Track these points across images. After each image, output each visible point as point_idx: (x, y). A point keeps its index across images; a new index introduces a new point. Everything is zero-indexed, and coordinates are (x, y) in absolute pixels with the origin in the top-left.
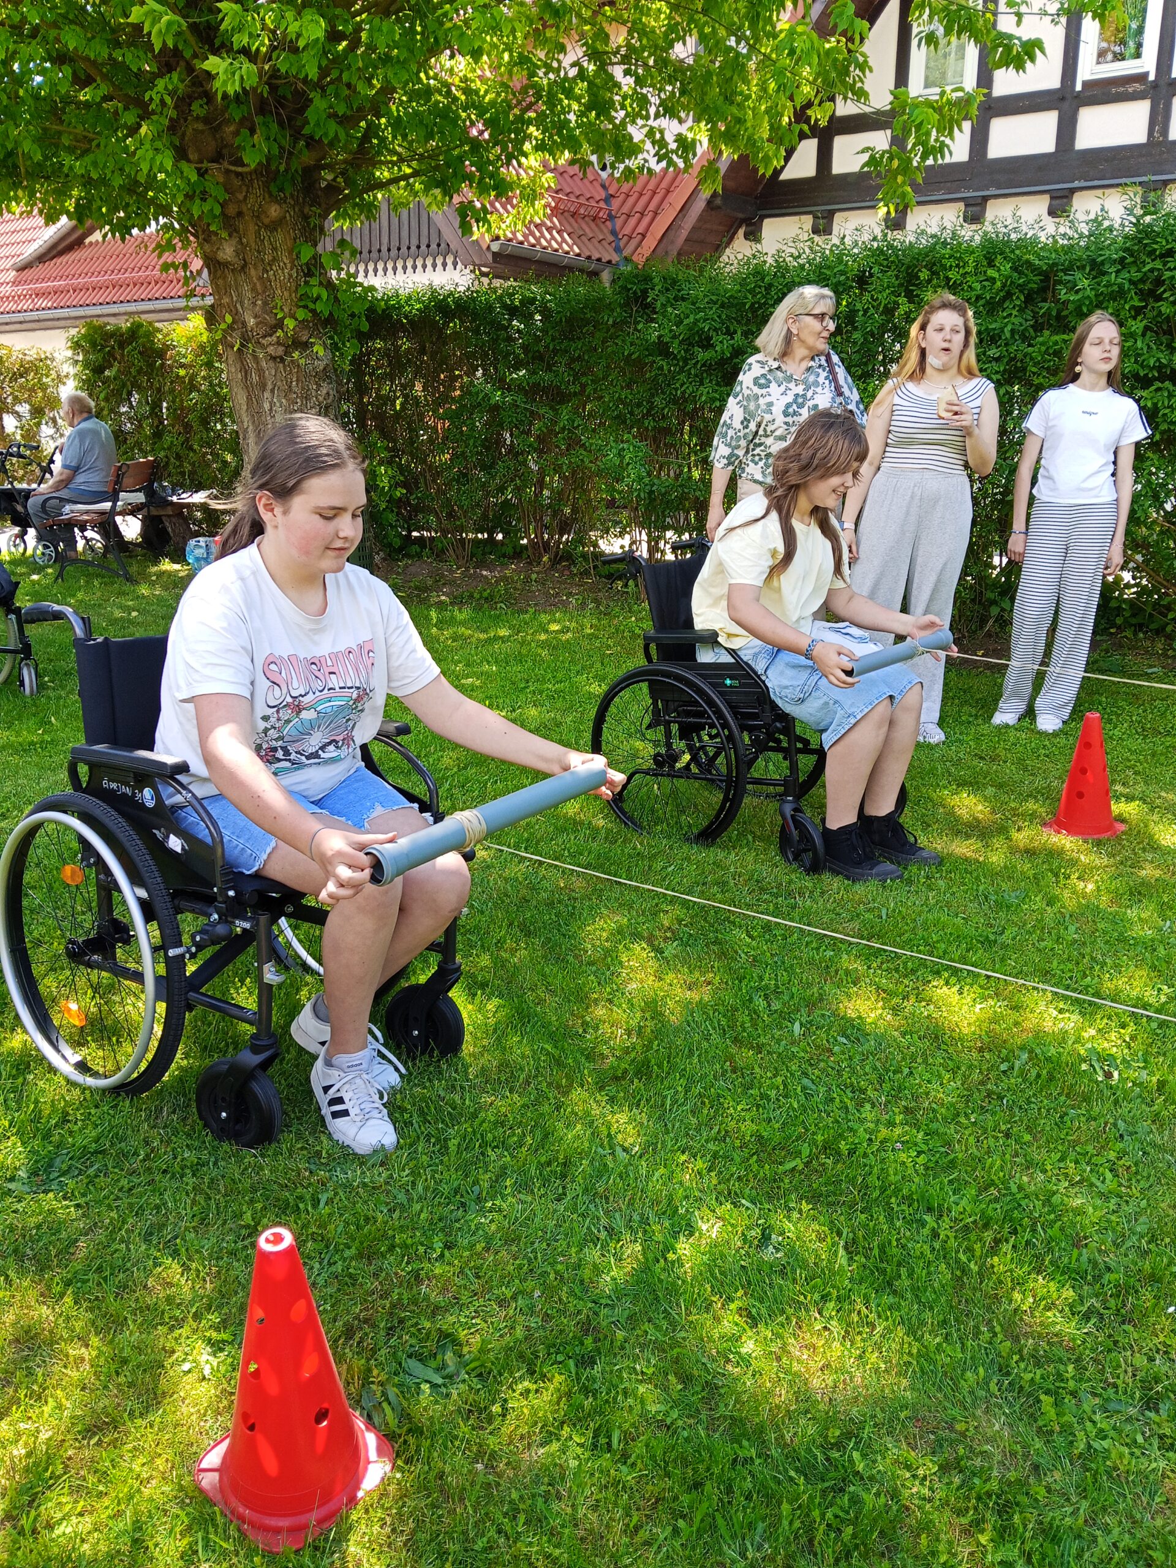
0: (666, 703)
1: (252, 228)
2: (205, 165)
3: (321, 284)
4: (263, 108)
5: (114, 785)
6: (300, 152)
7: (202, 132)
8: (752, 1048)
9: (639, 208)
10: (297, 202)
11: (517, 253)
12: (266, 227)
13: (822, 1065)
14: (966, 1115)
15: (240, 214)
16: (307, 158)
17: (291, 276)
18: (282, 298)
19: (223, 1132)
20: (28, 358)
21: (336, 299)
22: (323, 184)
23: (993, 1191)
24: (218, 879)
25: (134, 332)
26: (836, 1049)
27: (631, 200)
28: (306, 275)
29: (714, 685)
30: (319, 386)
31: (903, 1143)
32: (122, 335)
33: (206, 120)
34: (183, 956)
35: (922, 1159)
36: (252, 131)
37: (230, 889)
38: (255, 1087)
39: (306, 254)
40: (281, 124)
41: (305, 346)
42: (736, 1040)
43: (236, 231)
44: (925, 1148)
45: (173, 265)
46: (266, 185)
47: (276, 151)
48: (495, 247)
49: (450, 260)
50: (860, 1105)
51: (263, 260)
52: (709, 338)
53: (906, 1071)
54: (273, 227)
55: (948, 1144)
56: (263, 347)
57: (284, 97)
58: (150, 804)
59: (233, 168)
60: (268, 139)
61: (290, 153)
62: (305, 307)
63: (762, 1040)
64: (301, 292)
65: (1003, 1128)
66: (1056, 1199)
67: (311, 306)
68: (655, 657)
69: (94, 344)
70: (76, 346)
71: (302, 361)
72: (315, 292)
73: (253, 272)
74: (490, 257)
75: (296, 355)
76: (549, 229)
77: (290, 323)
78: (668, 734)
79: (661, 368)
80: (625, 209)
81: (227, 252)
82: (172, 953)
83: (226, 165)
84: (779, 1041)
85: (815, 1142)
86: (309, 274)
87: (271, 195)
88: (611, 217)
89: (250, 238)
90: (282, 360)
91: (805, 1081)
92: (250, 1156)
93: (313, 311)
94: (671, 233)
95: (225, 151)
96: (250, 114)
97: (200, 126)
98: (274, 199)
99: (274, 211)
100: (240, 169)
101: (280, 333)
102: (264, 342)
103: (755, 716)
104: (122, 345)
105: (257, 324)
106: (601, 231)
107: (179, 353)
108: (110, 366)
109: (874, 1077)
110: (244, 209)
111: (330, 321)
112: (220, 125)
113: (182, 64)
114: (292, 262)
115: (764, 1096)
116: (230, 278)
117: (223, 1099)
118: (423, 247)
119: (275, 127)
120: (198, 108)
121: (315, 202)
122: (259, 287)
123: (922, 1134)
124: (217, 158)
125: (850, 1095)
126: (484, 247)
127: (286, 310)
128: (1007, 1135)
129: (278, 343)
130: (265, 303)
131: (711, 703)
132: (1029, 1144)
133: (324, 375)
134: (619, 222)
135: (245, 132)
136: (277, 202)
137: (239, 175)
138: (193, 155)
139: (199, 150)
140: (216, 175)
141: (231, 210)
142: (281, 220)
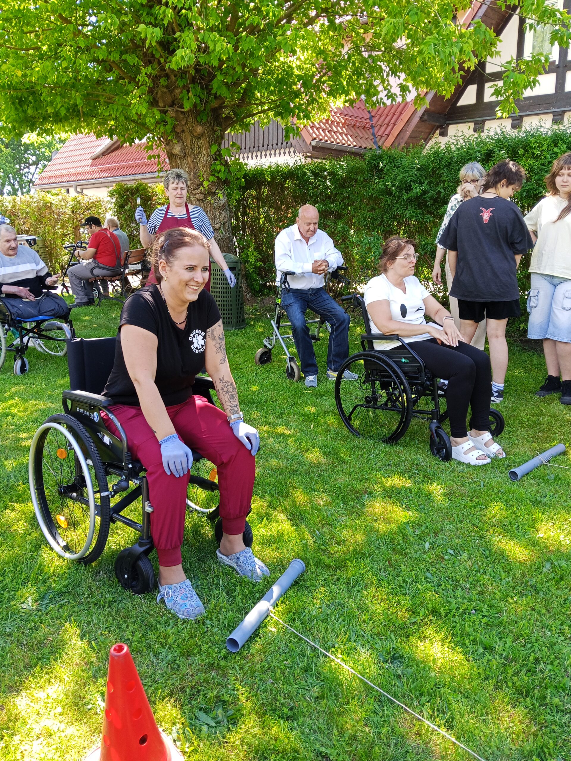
0: (372, 370)
1: (189, 137)
2: (167, 108)
3: (222, 164)
4: (193, 80)
5: (81, 410)
6: (211, 101)
7: (165, 93)
8: (402, 555)
9: (386, 122)
10: (210, 125)
11: (324, 146)
12: (196, 137)
13: (438, 566)
14: (512, 597)
15: (183, 131)
16: (215, 104)
17: (207, 160)
18: (203, 171)
19: (126, 585)
20: (91, 201)
21: (229, 171)
22: (224, 116)
23: (521, 640)
24: (124, 459)
25: (137, 189)
26: (446, 558)
27: (382, 118)
28: (214, 160)
29: (396, 362)
30: (220, 213)
31: (476, 610)
32: (133, 190)
33: (167, 87)
34: (108, 496)
35: (484, 620)
36: (188, 92)
37: (129, 464)
38: (140, 563)
39: (214, 149)
40: (202, 88)
41: (214, 194)
42: (394, 550)
43: (181, 139)
44: (487, 614)
45: (153, 156)
46: (196, 117)
47: (198, 102)
48: (314, 143)
49: (292, 150)
50: (455, 589)
51: (194, 153)
52: (411, 186)
53: (482, 571)
54: (199, 137)
55: (500, 612)
56: (194, 195)
57: (203, 75)
58: (97, 420)
59: (180, 109)
60: (195, 95)
61: (207, 102)
62: (214, 175)
63: (407, 551)
64: (212, 168)
65: (531, 605)
66: (556, 647)
67: (217, 175)
68: (367, 348)
69: (119, 194)
70: (112, 195)
71: (212, 202)
72: (218, 168)
73: (189, 159)
74: (311, 148)
75: (209, 198)
76: (340, 134)
77: (206, 183)
78: (373, 387)
79: (387, 201)
80: (379, 123)
81: (177, 149)
82: (103, 494)
83: (176, 108)
84: (416, 552)
85: (427, 608)
86: (216, 159)
87: (198, 122)
88: (372, 127)
89: (188, 143)
90: (203, 201)
91: (428, 574)
92: (138, 598)
93: (218, 177)
94: (402, 134)
95: (176, 102)
96: (187, 83)
97: (164, 90)
98: (200, 124)
99: (199, 129)
100: (183, 110)
101: (201, 188)
102: (194, 192)
103: (417, 378)
104: (132, 194)
105: (191, 184)
106: (367, 134)
107: (159, 198)
108: (127, 205)
109: (464, 573)
110: (185, 128)
111: (226, 182)
112: (173, 90)
113: (156, 61)
114: (208, 154)
115: (404, 581)
116: (179, 162)
117: (126, 569)
118: (279, 144)
119: (199, 89)
120: (163, 82)
121: (220, 124)
122: (192, 166)
123: (486, 606)
124: (172, 105)
125: (451, 583)
126: (308, 143)
127: (205, 177)
128: (533, 609)
129: (201, 193)
130: (195, 174)
131: (394, 371)
132: (544, 615)
133: (223, 208)
134: (376, 129)
135: (185, 92)
136: (201, 125)
137: (182, 112)
138: (161, 104)
139: (164, 101)
140: (171, 113)
141: (179, 129)
142: (202, 134)
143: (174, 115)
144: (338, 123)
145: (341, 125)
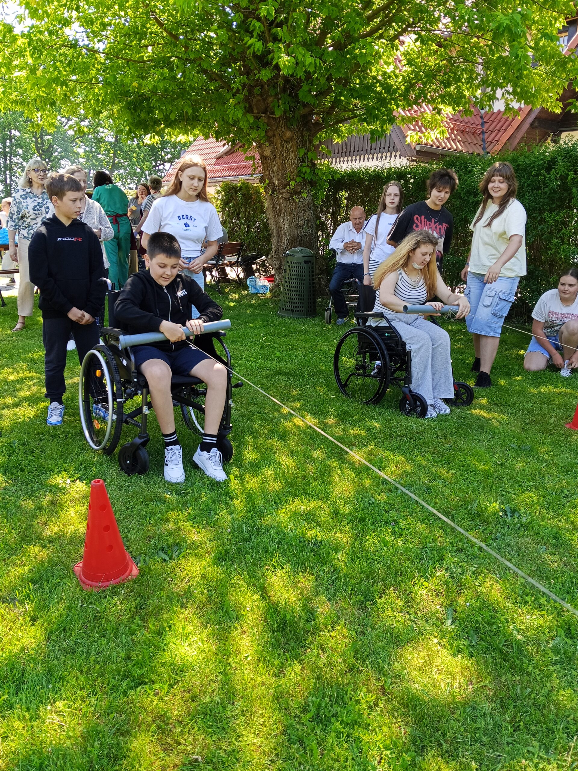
1: (279, 141)
2: (260, 115)
6: (299, 109)
7: (259, 101)
9: (497, 128)
10: (300, 130)
11: (428, 150)
12: (285, 141)
16: (303, 111)
17: (295, 162)
21: (314, 173)
22: (313, 122)
25: (241, 188)
27: (494, 124)
28: (301, 162)
30: (305, 211)
32: (237, 188)
33: (261, 95)
36: (279, 100)
38: (140, 451)
39: (302, 152)
40: (291, 96)
43: (272, 143)
46: (286, 123)
47: (288, 108)
48: (418, 148)
51: (283, 155)
54: (288, 141)
56: (281, 194)
57: (293, 85)
58: (120, 349)
59: (271, 116)
60: (285, 103)
61: (295, 109)
62: (300, 176)
64: (299, 170)
67: (303, 176)
69: (225, 192)
71: (297, 200)
72: (304, 170)
73: (278, 161)
74: (415, 152)
75: (295, 197)
77: (293, 183)
80: (490, 129)
81: (268, 152)
83: (268, 114)
86: (303, 162)
87: (287, 127)
88: (483, 133)
89: (278, 146)
94: (511, 140)
95: (268, 109)
96: (278, 93)
97: (259, 98)
98: (289, 129)
99: (288, 134)
100: (274, 116)
101: (288, 187)
102: (281, 191)
104: (236, 192)
105: (279, 183)
106: (477, 139)
110: (276, 133)
111: (312, 183)
112: (266, 98)
114: (296, 157)
116: (269, 164)
119: (288, 98)
120: (257, 91)
121: (309, 130)
122: (281, 167)
124: (265, 112)
126: (413, 148)
130: (283, 174)
134: (486, 135)
135: (275, 100)
136: (291, 130)
137: (274, 119)
138: (255, 111)
139: (257, 109)
140: (264, 118)
141: (270, 134)
142: (291, 138)
143: (266, 121)
145: (450, 130)
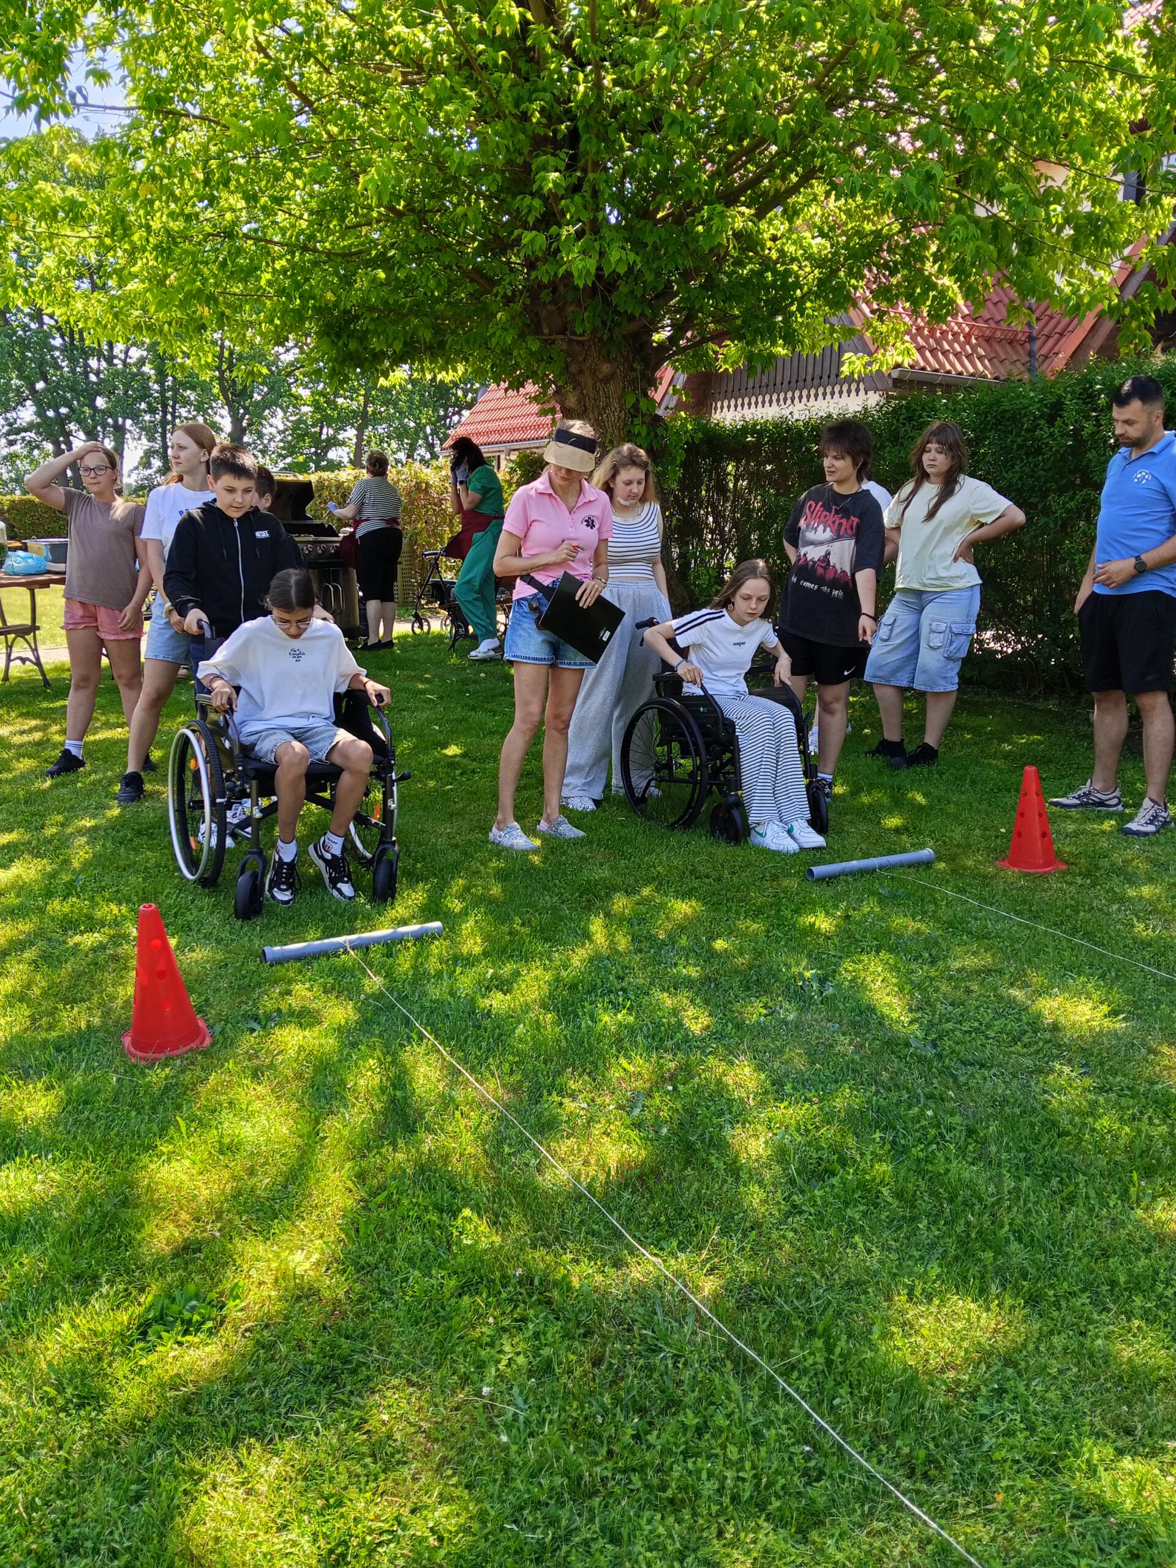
1: (590, 381)
2: (552, 337)
3: (643, 422)
7: (552, 312)
9: (1059, 329)
10: (626, 360)
11: (919, 378)
12: (601, 380)
17: (619, 417)
18: (613, 435)
21: (656, 435)
27: (1053, 322)
33: (554, 304)
39: (630, 400)
43: (579, 384)
46: (599, 349)
48: (895, 374)
51: (597, 406)
54: (607, 380)
64: (627, 429)
72: (638, 430)
73: (591, 415)
74: (890, 382)
76: (957, 355)
80: (1046, 332)
81: (572, 401)
83: (567, 335)
86: (633, 416)
87: (603, 357)
88: (1031, 339)
89: (587, 390)
95: (568, 326)
97: (552, 308)
98: (608, 359)
99: (606, 368)
100: (579, 339)
106: (1017, 352)
110: (584, 367)
112: (562, 308)
114: (621, 407)
118: (833, 377)
119: (600, 307)
120: (545, 296)
121: (644, 360)
124: (562, 332)
126: (886, 374)
134: (1038, 343)
136: (610, 361)
137: (579, 342)
138: (546, 331)
139: (549, 326)
140: (561, 343)
141: (573, 369)
142: (613, 375)
143: (565, 347)
144: (955, 334)
145: (962, 339)
